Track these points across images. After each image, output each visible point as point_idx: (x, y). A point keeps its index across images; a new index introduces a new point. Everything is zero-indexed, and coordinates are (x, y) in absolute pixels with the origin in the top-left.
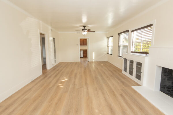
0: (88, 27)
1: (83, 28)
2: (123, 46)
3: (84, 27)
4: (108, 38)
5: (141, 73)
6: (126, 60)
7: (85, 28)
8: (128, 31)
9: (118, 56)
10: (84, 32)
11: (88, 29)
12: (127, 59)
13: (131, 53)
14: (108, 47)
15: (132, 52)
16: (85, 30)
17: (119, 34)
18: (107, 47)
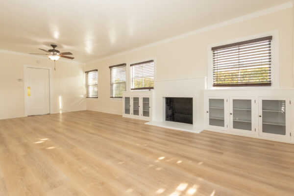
0: (61, 47)
1: (52, 48)
2: (116, 83)
3: (54, 46)
4: (87, 72)
5: (150, 109)
6: (127, 99)
7: (56, 49)
8: (124, 65)
9: (111, 97)
10: (54, 55)
11: (61, 52)
12: (129, 98)
13: (132, 91)
14: (87, 86)
15: (132, 89)
16: (55, 53)
17: (111, 67)
18: (84, 87)
